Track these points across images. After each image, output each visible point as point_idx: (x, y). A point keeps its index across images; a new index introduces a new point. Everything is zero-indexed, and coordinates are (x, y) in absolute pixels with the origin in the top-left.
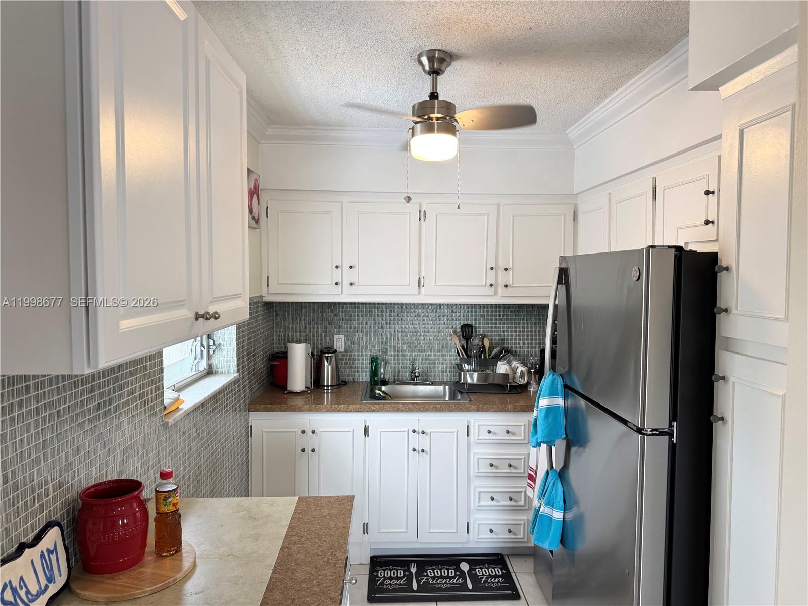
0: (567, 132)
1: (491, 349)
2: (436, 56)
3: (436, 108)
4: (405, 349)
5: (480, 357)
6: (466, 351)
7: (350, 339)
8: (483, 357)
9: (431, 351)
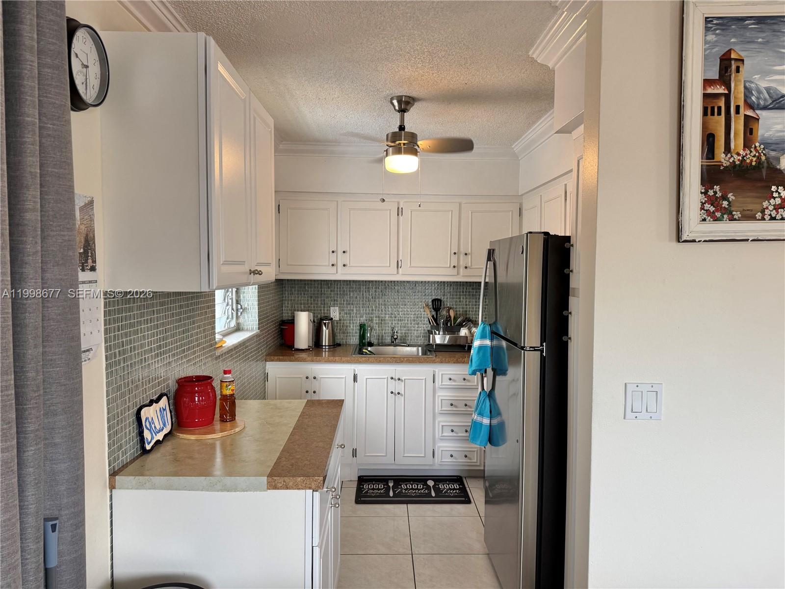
0: (513, 147)
1: (455, 319)
2: (403, 100)
3: (403, 137)
4: (387, 318)
5: (447, 324)
6: (436, 320)
7: (343, 310)
8: (449, 325)
9: (408, 321)
